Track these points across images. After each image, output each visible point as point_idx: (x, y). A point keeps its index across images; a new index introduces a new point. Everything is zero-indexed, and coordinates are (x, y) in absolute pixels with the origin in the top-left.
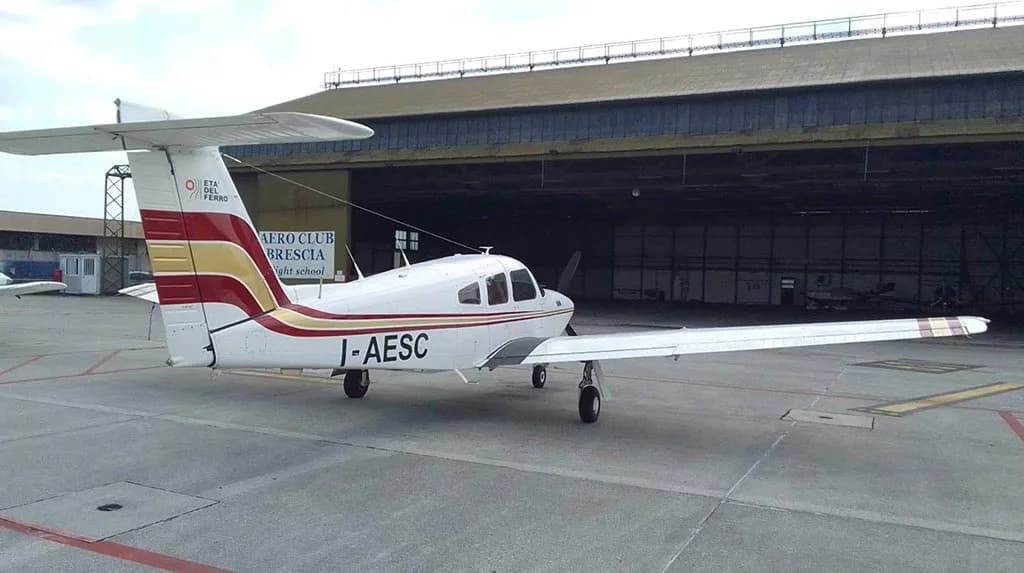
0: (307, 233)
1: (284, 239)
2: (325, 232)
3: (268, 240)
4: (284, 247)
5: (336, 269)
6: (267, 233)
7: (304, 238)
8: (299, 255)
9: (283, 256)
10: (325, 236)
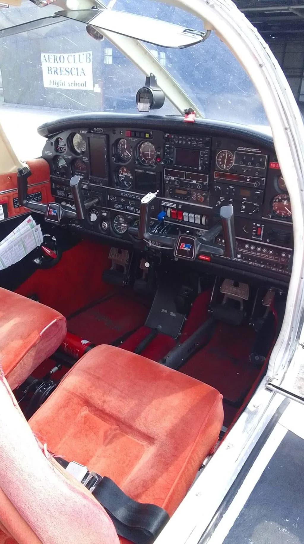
0: (72, 54)
1: (58, 59)
2: (85, 53)
3: (48, 61)
4: (58, 65)
5: (95, 83)
6: (46, 55)
7: (71, 59)
8: (69, 72)
9: (59, 71)
10: (85, 56)
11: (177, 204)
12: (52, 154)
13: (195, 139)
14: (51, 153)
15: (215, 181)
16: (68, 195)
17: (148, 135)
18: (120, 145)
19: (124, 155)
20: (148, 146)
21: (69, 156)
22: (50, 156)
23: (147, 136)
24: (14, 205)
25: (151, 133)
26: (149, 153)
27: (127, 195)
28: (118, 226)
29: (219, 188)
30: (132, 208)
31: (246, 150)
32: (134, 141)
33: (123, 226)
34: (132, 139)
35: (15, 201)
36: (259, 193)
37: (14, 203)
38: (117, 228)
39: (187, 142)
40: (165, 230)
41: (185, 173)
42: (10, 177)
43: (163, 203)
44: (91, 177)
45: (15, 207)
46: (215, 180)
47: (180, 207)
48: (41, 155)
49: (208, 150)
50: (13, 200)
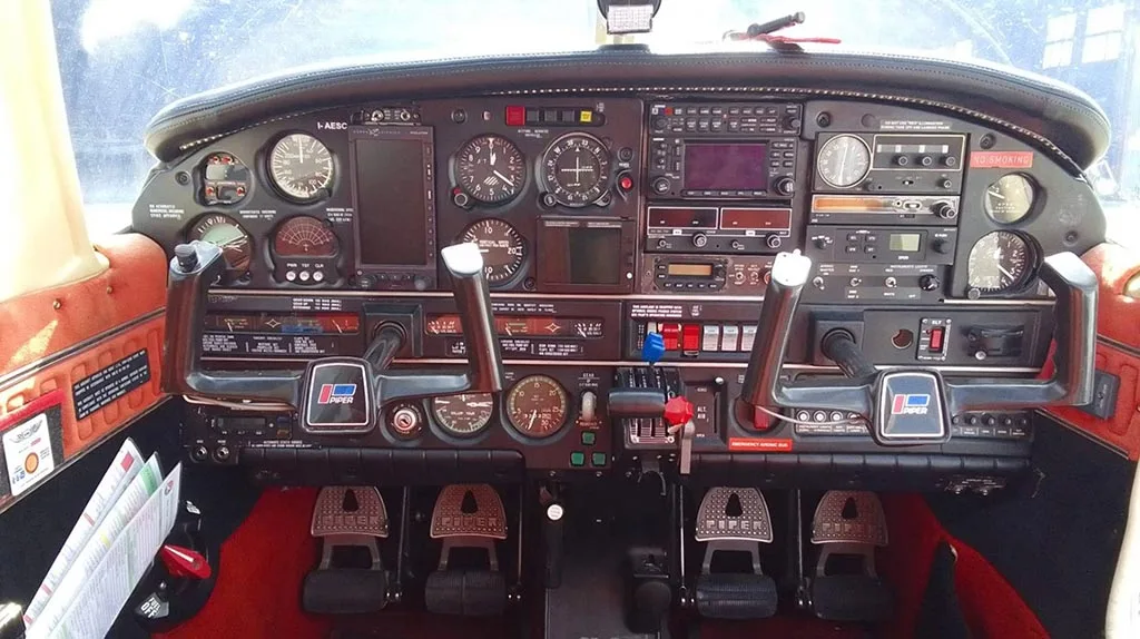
11: (687, 305)
12: (182, 211)
13: (754, 112)
14: (177, 211)
15: (815, 221)
16: (254, 344)
17: (589, 113)
18: (471, 157)
19: (486, 188)
20: (578, 150)
21: (264, 212)
22: (176, 219)
23: (586, 117)
24: (77, 408)
25: (601, 107)
26: (578, 170)
27: (506, 306)
28: (453, 413)
29: (827, 238)
30: (522, 345)
31: (908, 127)
32: (538, 136)
33: (472, 409)
34: (528, 131)
35: (78, 393)
36: (945, 235)
37: (77, 399)
38: (449, 421)
39: (726, 123)
40: (668, 388)
41: (720, 211)
42: (59, 300)
43: (638, 311)
44: (364, 267)
45: (78, 419)
46: (815, 218)
47: (695, 313)
48: (129, 222)
49: (792, 140)
50: (74, 391)
